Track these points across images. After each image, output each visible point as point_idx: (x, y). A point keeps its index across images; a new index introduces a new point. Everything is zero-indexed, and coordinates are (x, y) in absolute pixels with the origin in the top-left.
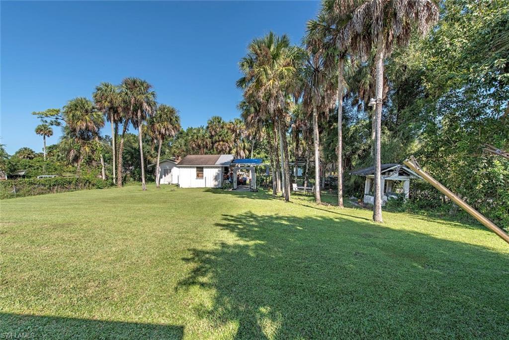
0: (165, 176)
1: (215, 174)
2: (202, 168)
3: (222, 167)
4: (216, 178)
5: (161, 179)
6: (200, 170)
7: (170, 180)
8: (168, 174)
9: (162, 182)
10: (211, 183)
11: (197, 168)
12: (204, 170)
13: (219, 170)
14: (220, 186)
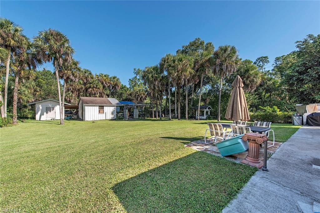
0: (47, 113)
1: (112, 111)
2: (103, 106)
3: (117, 106)
4: (112, 113)
5: (42, 116)
6: (101, 107)
7: (53, 117)
8: (50, 111)
9: (44, 118)
10: (110, 116)
11: (99, 106)
12: (105, 108)
13: (114, 108)
14: (115, 118)
